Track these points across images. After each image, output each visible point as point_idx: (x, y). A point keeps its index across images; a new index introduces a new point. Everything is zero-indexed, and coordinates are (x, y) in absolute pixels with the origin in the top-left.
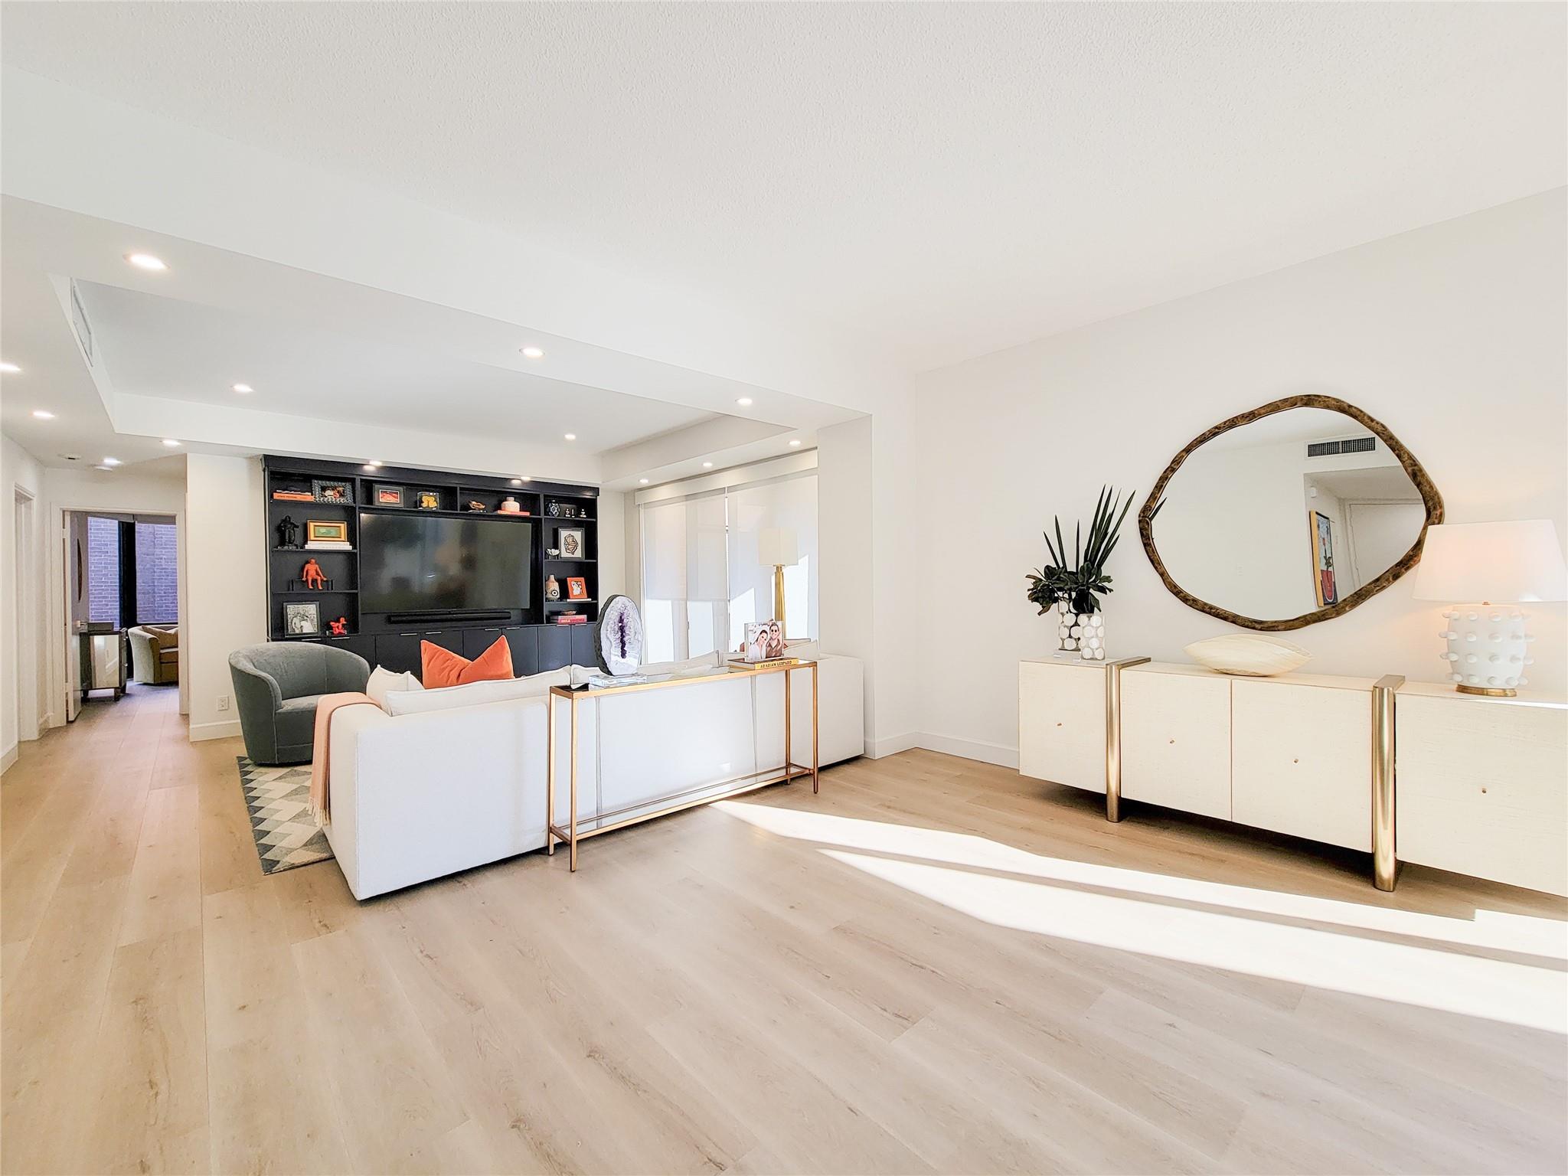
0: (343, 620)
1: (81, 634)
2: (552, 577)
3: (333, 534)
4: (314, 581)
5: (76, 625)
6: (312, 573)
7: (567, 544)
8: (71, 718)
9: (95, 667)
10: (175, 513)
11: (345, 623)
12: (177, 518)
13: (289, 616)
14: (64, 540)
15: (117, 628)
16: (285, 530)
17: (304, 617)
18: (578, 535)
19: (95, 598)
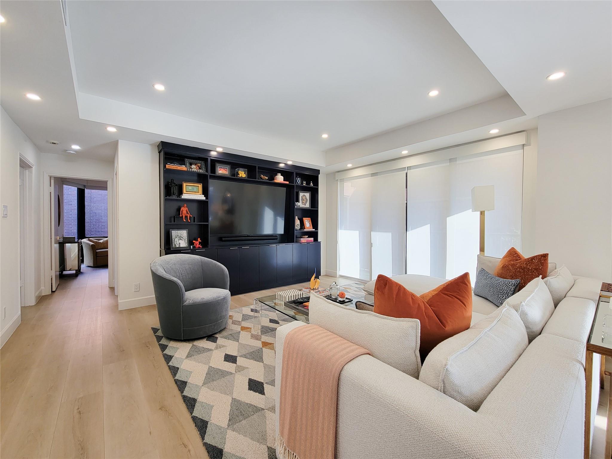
0: (199, 239)
1: (60, 243)
2: (297, 217)
3: (195, 190)
4: (186, 217)
5: (57, 239)
6: (185, 212)
7: (302, 200)
8: (54, 290)
9: (66, 258)
10: (107, 180)
11: (200, 241)
12: (108, 183)
13: (173, 237)
14: (50, 192)
15: (76, 240)
16: (171, 187)
17: (180, 238)
18: (307, 195)
19: (66, 224)
